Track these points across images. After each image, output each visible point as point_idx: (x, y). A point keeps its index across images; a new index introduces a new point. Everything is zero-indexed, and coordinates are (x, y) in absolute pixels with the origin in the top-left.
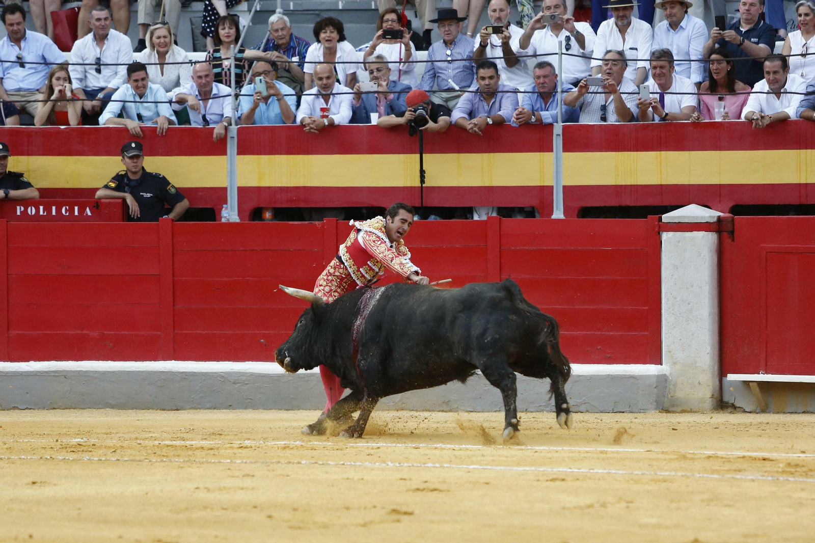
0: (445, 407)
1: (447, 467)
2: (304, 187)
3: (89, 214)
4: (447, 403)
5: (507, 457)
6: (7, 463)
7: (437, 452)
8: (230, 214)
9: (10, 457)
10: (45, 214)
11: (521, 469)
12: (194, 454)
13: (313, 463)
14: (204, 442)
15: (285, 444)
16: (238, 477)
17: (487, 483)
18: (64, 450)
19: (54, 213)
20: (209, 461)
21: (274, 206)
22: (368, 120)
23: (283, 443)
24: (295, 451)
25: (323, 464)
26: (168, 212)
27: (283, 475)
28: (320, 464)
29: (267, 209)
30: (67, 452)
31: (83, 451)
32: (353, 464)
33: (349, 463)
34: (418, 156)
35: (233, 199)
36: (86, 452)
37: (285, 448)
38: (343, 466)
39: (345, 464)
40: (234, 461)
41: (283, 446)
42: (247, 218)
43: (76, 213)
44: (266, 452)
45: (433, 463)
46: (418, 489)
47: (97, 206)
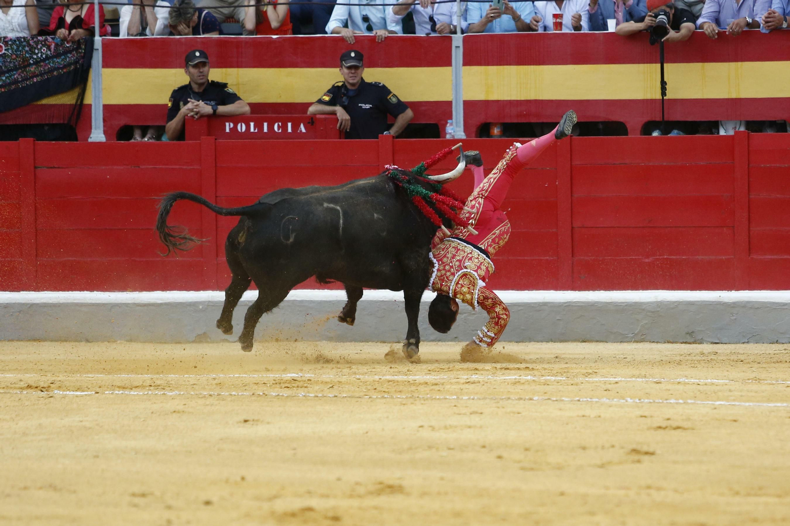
0: (689, 339)
1: (691, 403)
2: (536, 101)
3: (304, 130)
4: (691, 334)
5: (756, 392)
6: (217, 400)
7: (681, 387)
8: (455, 130)
9: (220, 393)
10: (256, 131)
11: (771, 405)
12: (417, 390)
13: (546, 400)
14: (428, 377)
15: (515, 379)
16: (465, 414)
17: (735, 421)
18: (278, 386)
19: (265, 130)
20: (434, 397)
21: (502, 122)
22: (605, 27)
23: (514, 377)
24: (526, 387)
25: (557, 400)
26: (389, 127)
27: (514, 413)
28: (554, 401)
29: (495, 124)
30: (281, 388)
31: (298, 387)
32: (589, 400)
33: (585, 399)
34: (659, 65)
35: (458, 113)
36: (301, 387)
37: (515, 383)
38: (578, 402)
39: (581, 400)
40: (460, 397)
41: (514, 380)
42: (474, 135)
43: (290, 130)
44: (494, 387)
45: (676, 399)
46: (660, 427)
47: (311, 122)
